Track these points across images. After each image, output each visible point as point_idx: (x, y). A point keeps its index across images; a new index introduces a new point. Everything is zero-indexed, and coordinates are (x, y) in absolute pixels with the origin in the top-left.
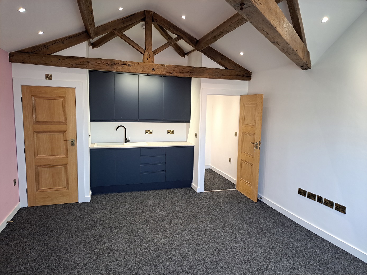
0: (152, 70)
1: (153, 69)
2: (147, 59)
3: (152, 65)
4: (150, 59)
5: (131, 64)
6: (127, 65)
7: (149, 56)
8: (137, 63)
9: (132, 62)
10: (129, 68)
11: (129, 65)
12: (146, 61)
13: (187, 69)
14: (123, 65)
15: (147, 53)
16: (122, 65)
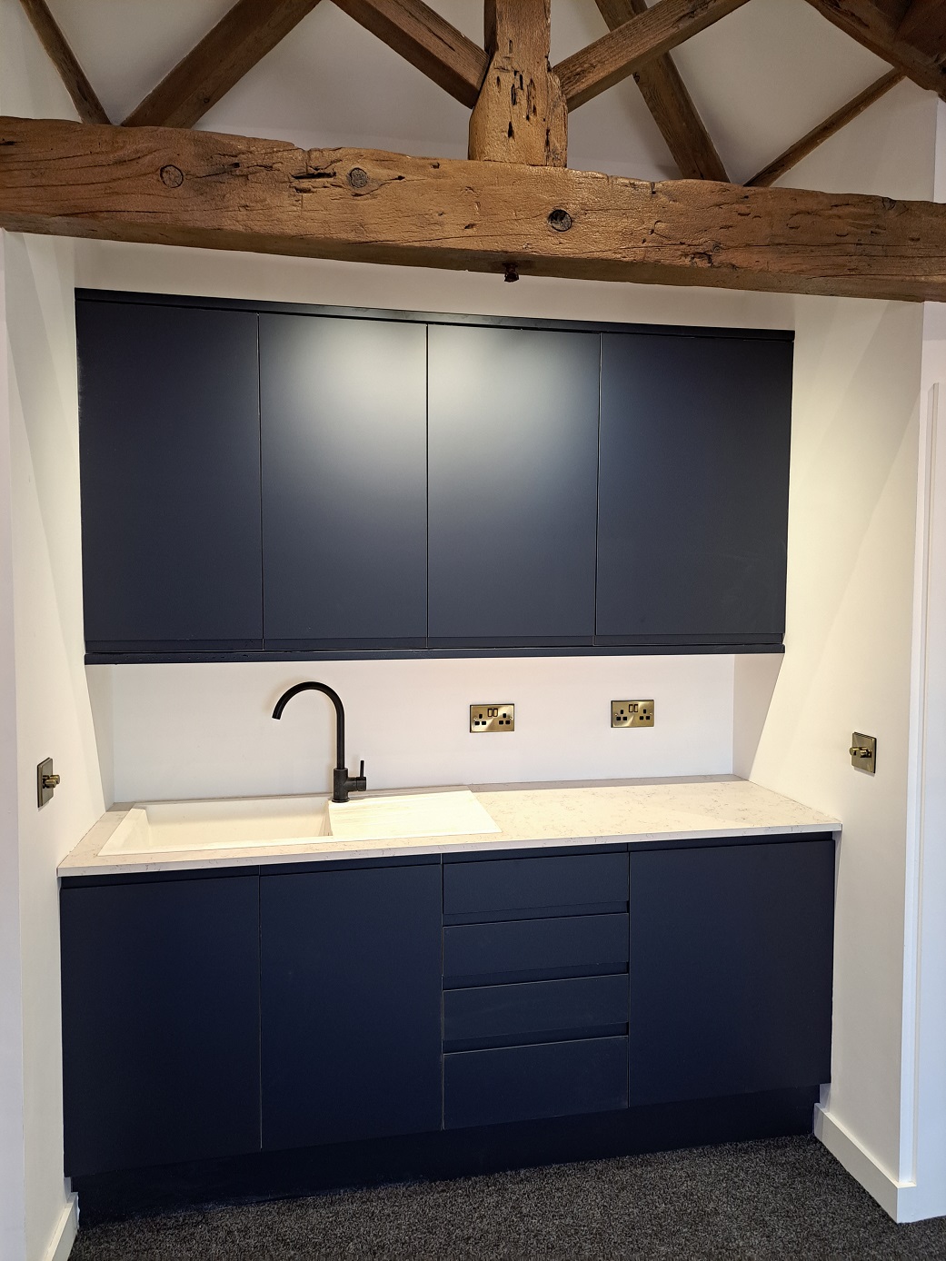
0: (543, 222)
1: (557, 215)
2: (511, 133)
3: (550, 179)
4: (530, 133)
5: (372, 170)
6: (342, 177)
7: (524, 102)
8: (423, 167)
9: (382, 160)
10: (360, 202)
11: (357, 180)
12: (496, 147)
13: (835, 211)
14: (305, 184)
15: (508, 80)
16: (296, 183)
